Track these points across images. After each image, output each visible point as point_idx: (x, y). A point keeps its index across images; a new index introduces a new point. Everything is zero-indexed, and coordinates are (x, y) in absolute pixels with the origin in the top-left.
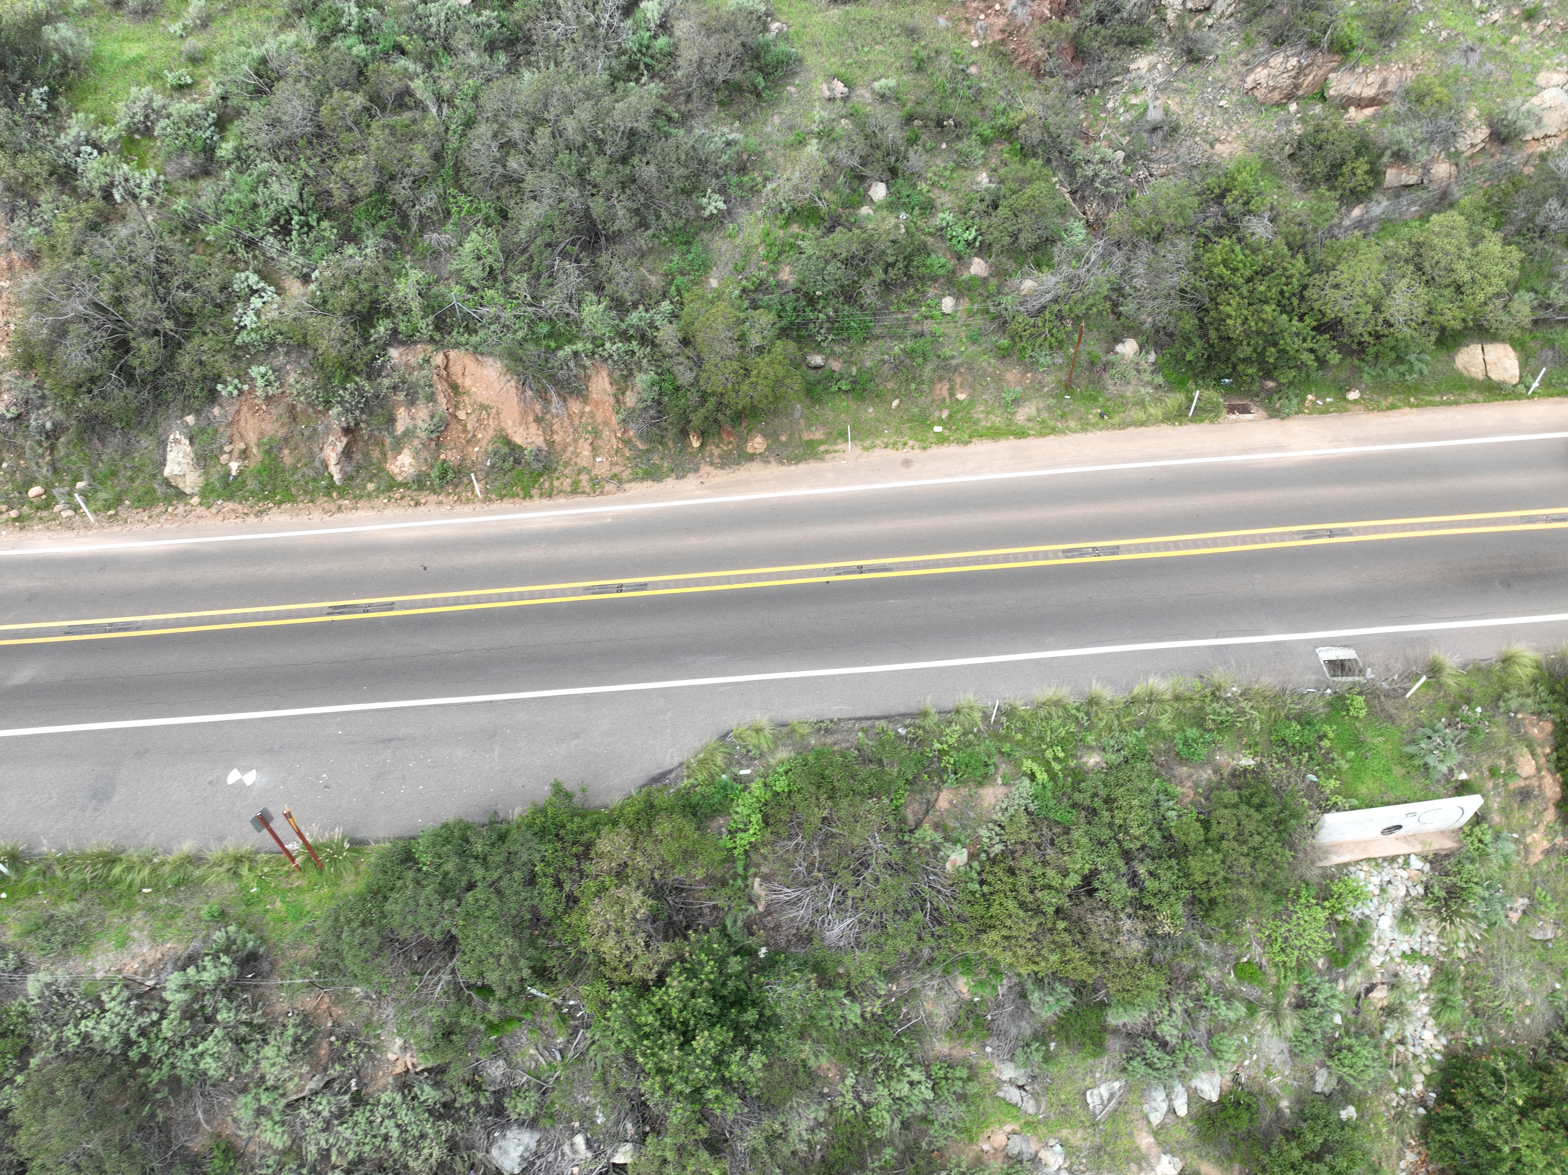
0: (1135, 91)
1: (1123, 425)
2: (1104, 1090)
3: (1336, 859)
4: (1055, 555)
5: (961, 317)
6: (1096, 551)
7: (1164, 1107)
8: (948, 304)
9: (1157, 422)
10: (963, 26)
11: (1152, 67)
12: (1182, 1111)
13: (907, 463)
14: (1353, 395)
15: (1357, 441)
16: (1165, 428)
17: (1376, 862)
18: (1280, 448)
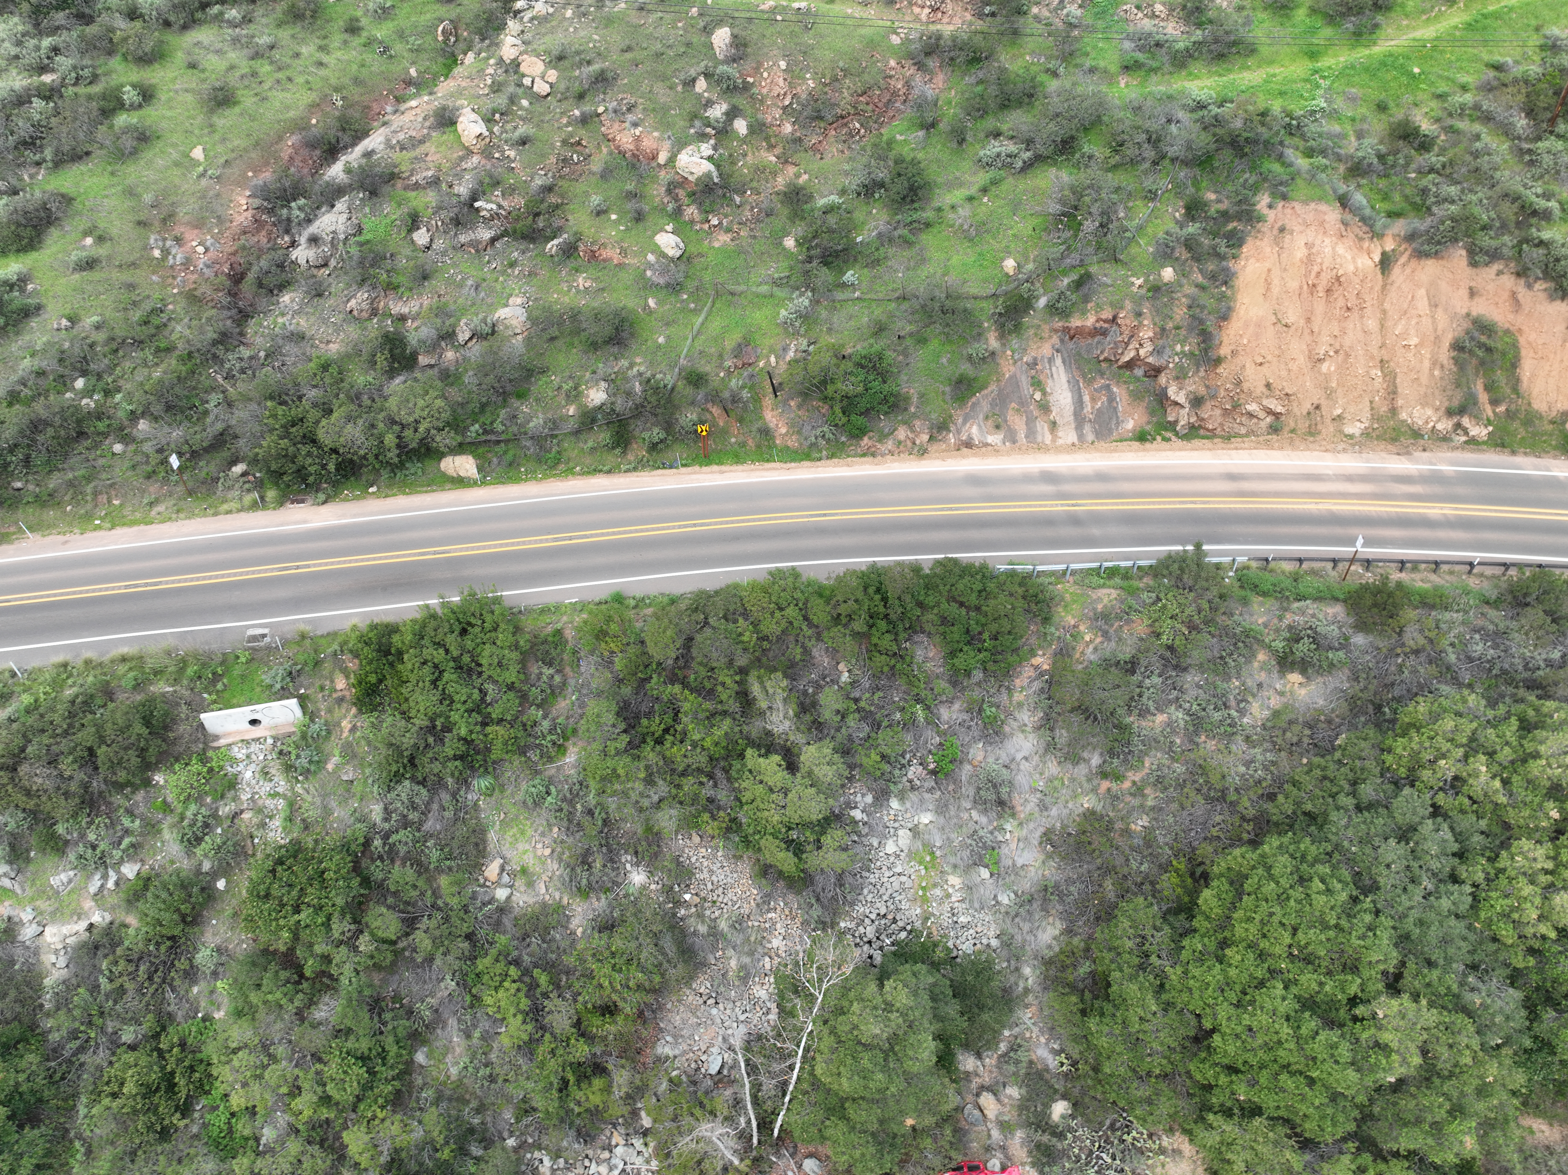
0: (283, 315)
1: (216, 514)
2: (64, 877)
3: (222, 742)
4: (120, 588)
5: (129, 455)
6: (147, 585)
7: (99, 883)
8: (118, 448)
9: (239, 511)
10: (170, 280)
11: (292, 301)
12: (111, 884)
13: (66, 542)
14: (371, 490)
15: (355, 516)
16: (243, 515)
17: (246, 742)
18: (305, 522)
